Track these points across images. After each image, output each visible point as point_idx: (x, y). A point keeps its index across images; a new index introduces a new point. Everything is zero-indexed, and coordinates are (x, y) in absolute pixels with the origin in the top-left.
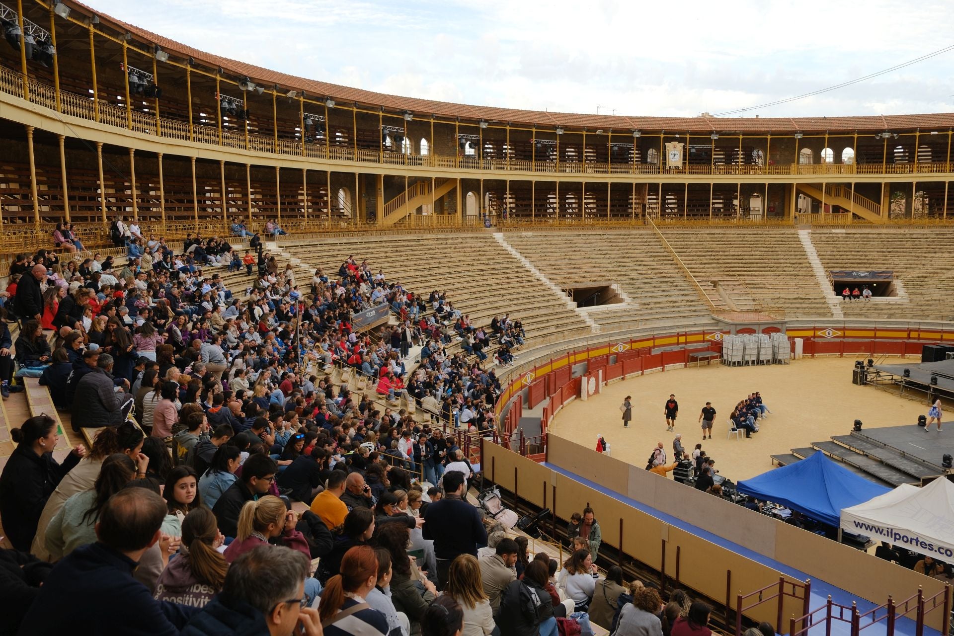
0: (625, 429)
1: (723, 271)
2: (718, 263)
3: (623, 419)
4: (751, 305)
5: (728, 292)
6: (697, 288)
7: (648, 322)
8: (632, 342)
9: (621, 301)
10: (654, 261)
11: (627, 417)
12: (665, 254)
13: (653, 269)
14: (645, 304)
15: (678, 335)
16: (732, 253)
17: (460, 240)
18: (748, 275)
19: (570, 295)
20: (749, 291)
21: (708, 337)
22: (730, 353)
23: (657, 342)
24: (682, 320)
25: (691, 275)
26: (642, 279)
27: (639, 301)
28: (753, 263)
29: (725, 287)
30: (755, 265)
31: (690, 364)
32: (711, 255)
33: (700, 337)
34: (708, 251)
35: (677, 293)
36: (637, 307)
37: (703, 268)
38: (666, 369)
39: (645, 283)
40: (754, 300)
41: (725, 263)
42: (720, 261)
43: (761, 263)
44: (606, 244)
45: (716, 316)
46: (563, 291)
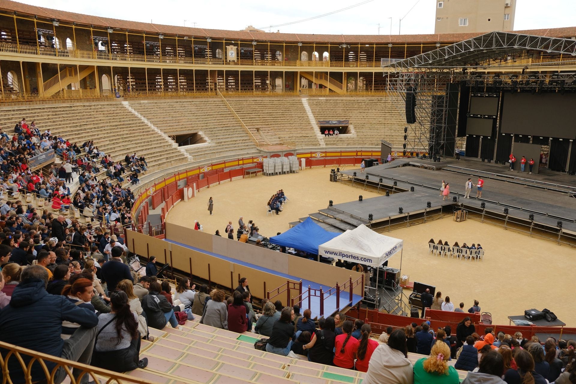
0: (211, 216)
1: (262, 122)
2: (259, 118)
3: (209, 210)
4: (278, 141)
5: (265, 134)
6: (248, 132)
7: (221, 153)
8: (212, 165)
9: (205, 141)
10: (223, 117)
11: (210, 208)
12: (229, 113)
13: (222, 122)
14: (219, 143)
15: (239, 160)
16: (267, 112)
17: (100, 106)
18: (276, 124)
19: (173, 139)
20: (277, 133)
21: (255, 160)
22: (267, 169)
23: (227, 165)
24: (240, 151)
25: (244, 125)
26: (216, 128)
27: (215, 141)
28: (278, 117)
29: (264, 131)
30: (279, 118)
31: (246, 176)
32: (255, 113)
33: (251, 161)
34: (254, 111)
35: (237, 135)
36: (214, 145)
37: (251, 120)
38: (232, 180)
39: (218, 130)
40: (279, 138)
41: (263, 118)
42: (260, 116)
43: (283, 117)
44: (194, 107)
45: (259, 148)
46: (169, 137)
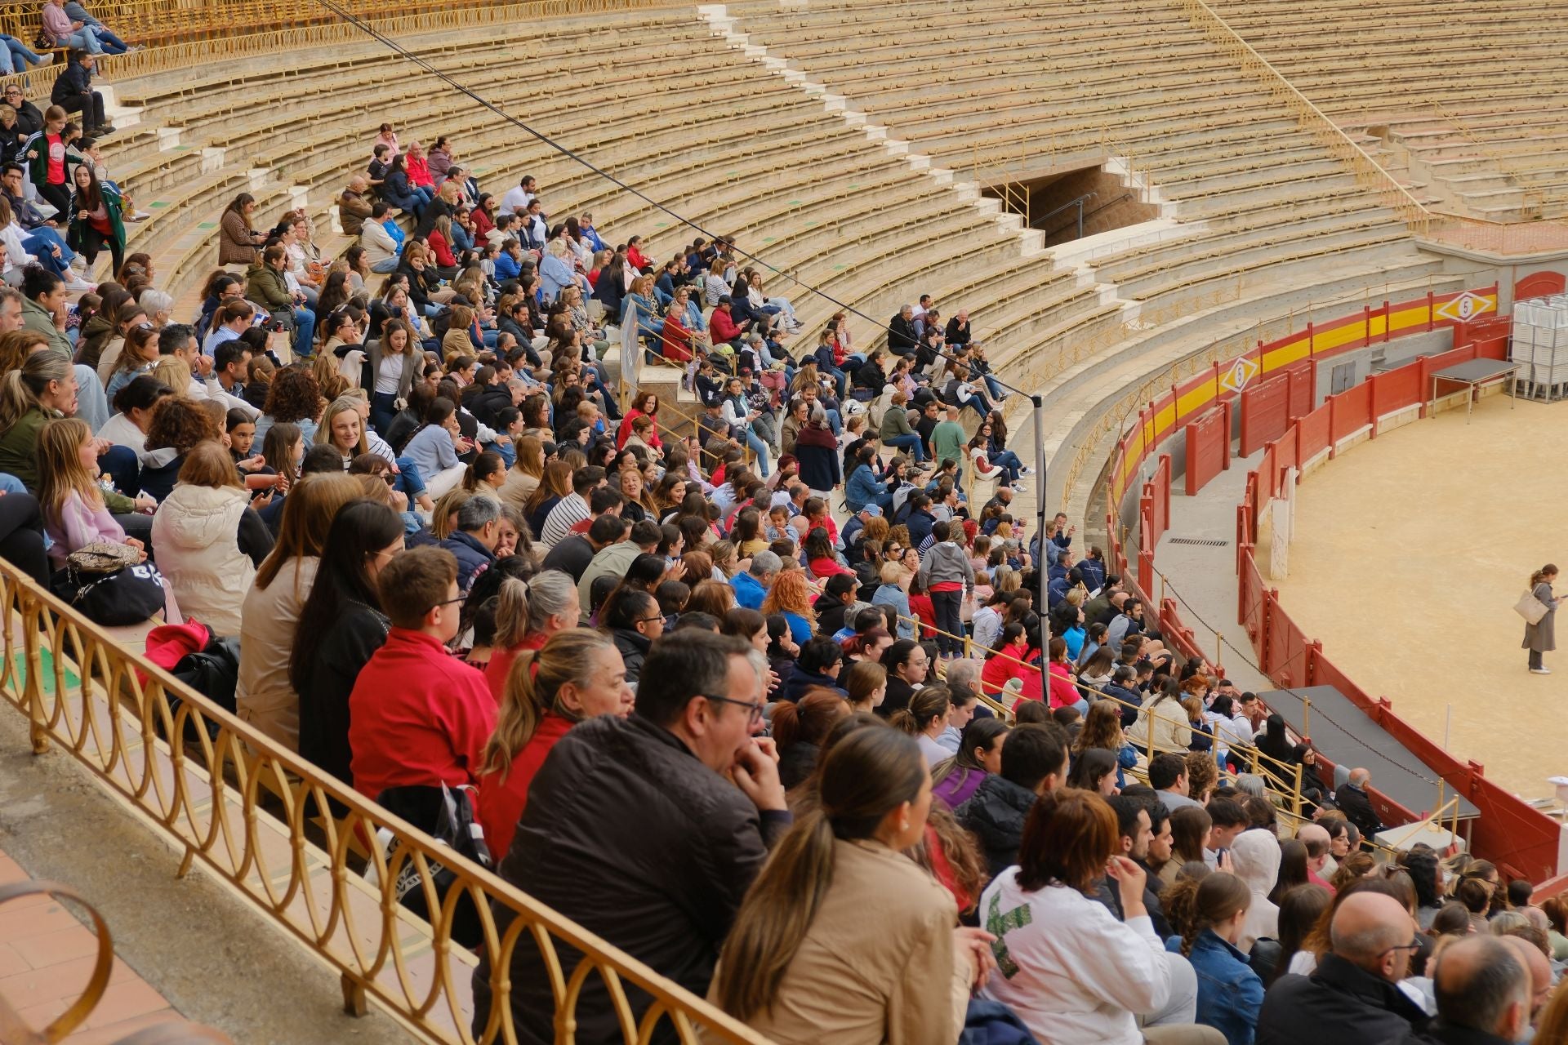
1: (1391, 94)
2: (1366, 69)
3: (1524, 646)
4: (1508, 199)
5: (1425, 158)
6: (1344, 153)
7: (1256, 277)
8: (1264, 349)
9: (1150, 213)
10: (1184, 72)
11: (1538, 639)
12: (1210, 48)
13: (1194, 100)
14: (1220, 218)
15: (1370, 314)
16: (1395, 34)
17: (612, 39)
18: (1463, 102)
19: (1015, 207)
20: (1489, 150)
21: (1441, 312)
23: (1321, 342)
24: (1340, 260)
25: (1317, 109)
26: (1178, 134)
27: (1198, 209)
28: (1461, 63)
29: (1413, 144)
30: (1468, 69)
31: (1437, 403)
32: (1336, 45)
33: (1420, 315)
34: (1324, 33)
35: (1292, 173)
36: (1203, 229)
37: (1332, 86)
38: (1379, 431)
39: (1193, 148)
40: (1508, 180)
41: (1385, 68)
42: (1371, 62)
43: (1485, 61)
44: (1028, 25)
45: (1431, 242)
46: (987, 193)
